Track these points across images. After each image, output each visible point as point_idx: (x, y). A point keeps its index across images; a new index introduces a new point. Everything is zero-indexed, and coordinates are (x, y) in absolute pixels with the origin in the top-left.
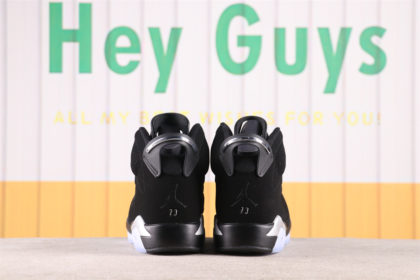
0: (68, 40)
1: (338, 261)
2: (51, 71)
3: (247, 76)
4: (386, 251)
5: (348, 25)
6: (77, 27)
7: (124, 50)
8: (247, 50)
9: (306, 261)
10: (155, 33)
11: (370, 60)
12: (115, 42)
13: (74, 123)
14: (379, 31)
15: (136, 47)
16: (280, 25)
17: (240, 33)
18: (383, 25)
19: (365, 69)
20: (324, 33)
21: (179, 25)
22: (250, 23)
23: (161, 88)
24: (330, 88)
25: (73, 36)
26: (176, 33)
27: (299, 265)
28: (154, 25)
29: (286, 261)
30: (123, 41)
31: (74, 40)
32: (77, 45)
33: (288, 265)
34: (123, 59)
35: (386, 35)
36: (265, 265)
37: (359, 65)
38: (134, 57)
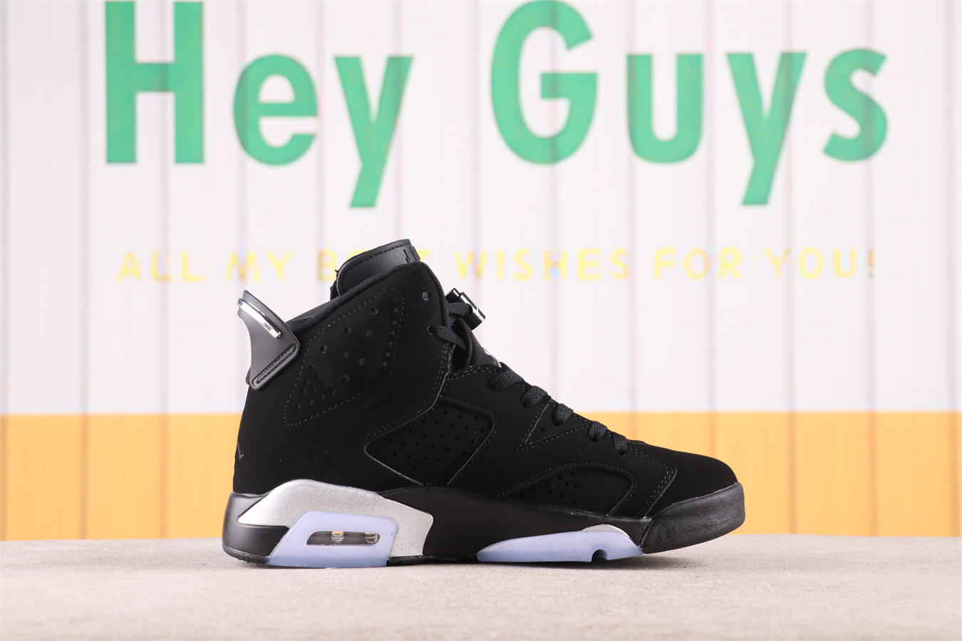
0: (149, 88)
1: (773, 585)
2: (111, 160)
3: (565, 167)
4: (886, 564)
5: (797, 47)
6: (169, 56)
7: (279, 110)
8: (563, 106)
9: (697, 585)
10: (349, 69)
11: (849, 128)
12: (257, 91)
13: (164, 280)
14: (870, 60)
15: (306, 103)
16: (641, 49)
17: (547, 68)
18: (879, 46)
19: (837, 148)
20: (743, 65)
21: (405, 51)
22: (570, 45)
23: (365, 196)
24: (757, 194)
25: (160, 78)
26: (398, 68)
27: (678, 595)
28: (347, 50)
29: (648, 586)
30: (276, 89)
31: (163, 88)
32: (169, 98)
33: (652, 594)
34: (276, 131)
35: (885, 69)
36: (598, 594)
37: (823, 140)
38: (303, 125)
